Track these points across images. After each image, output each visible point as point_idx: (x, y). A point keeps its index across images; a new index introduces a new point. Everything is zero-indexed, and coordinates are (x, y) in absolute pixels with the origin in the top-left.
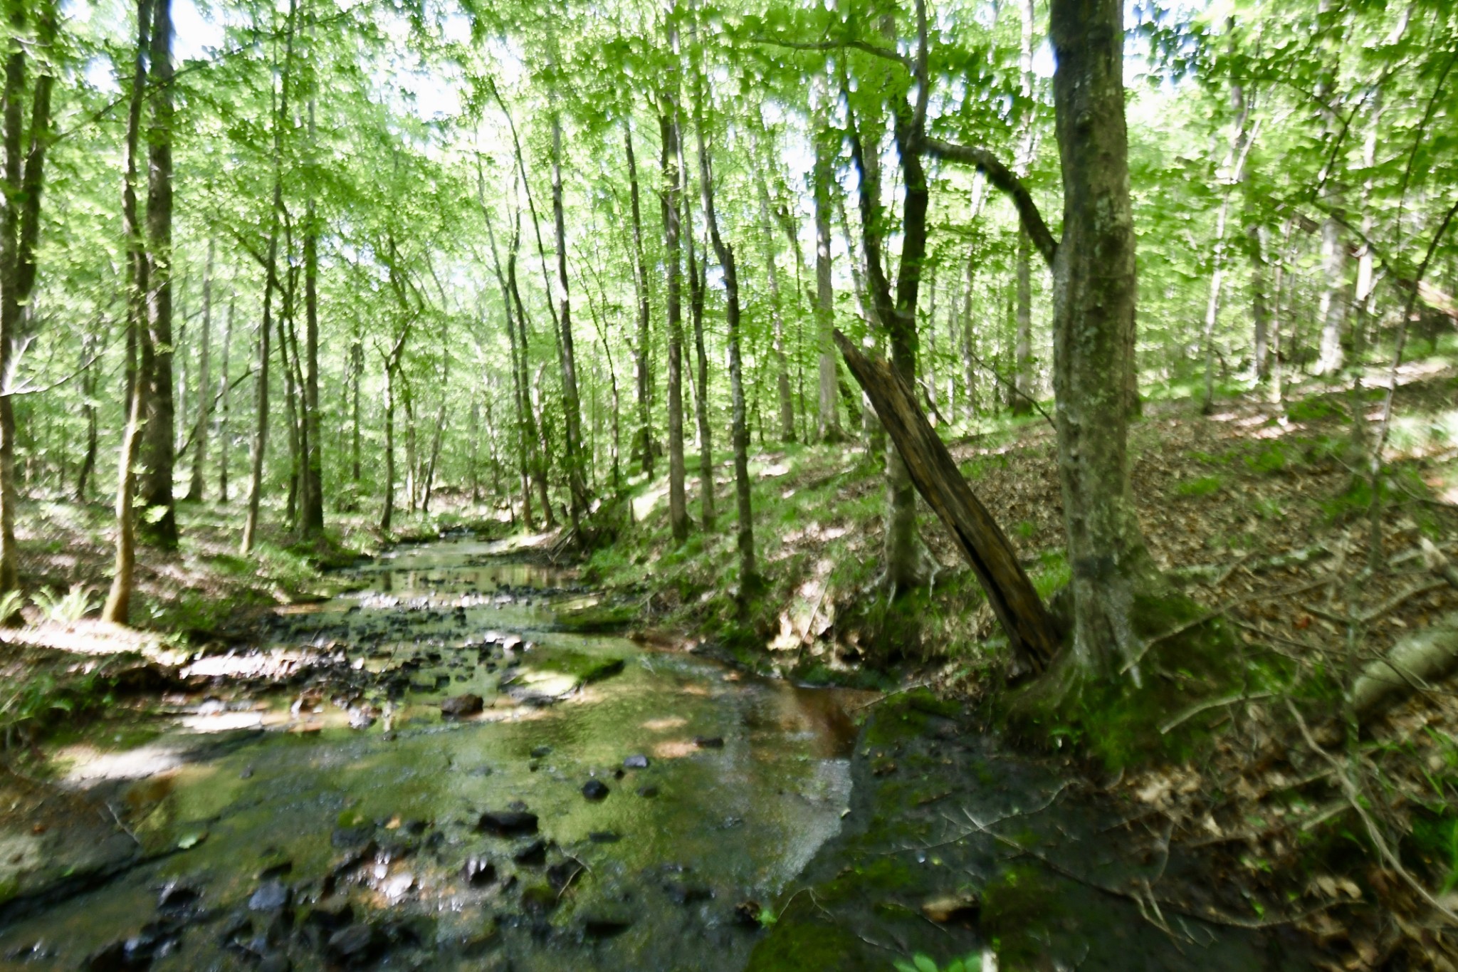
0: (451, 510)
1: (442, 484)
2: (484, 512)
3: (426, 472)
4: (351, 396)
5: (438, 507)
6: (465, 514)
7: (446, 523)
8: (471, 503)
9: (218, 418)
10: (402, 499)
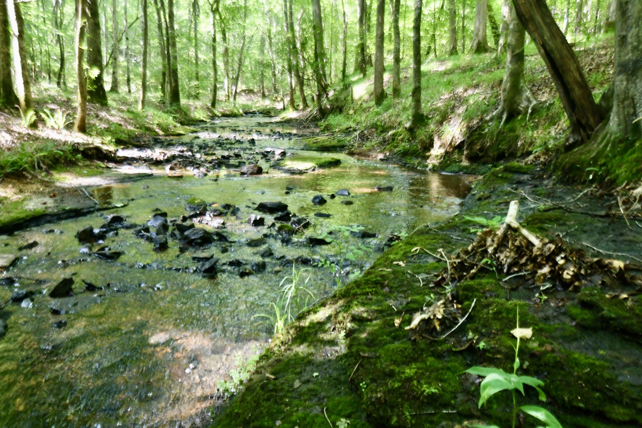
0: (250, 103)
1: (244, 88)
2: (267, 103)
3: (236, 81)
4: (193, 34)
5: (242, 100)
6: (257, 105)
7: (246, 109)
8: (260, 99)
9: (123, 47)
10: (221, 95)
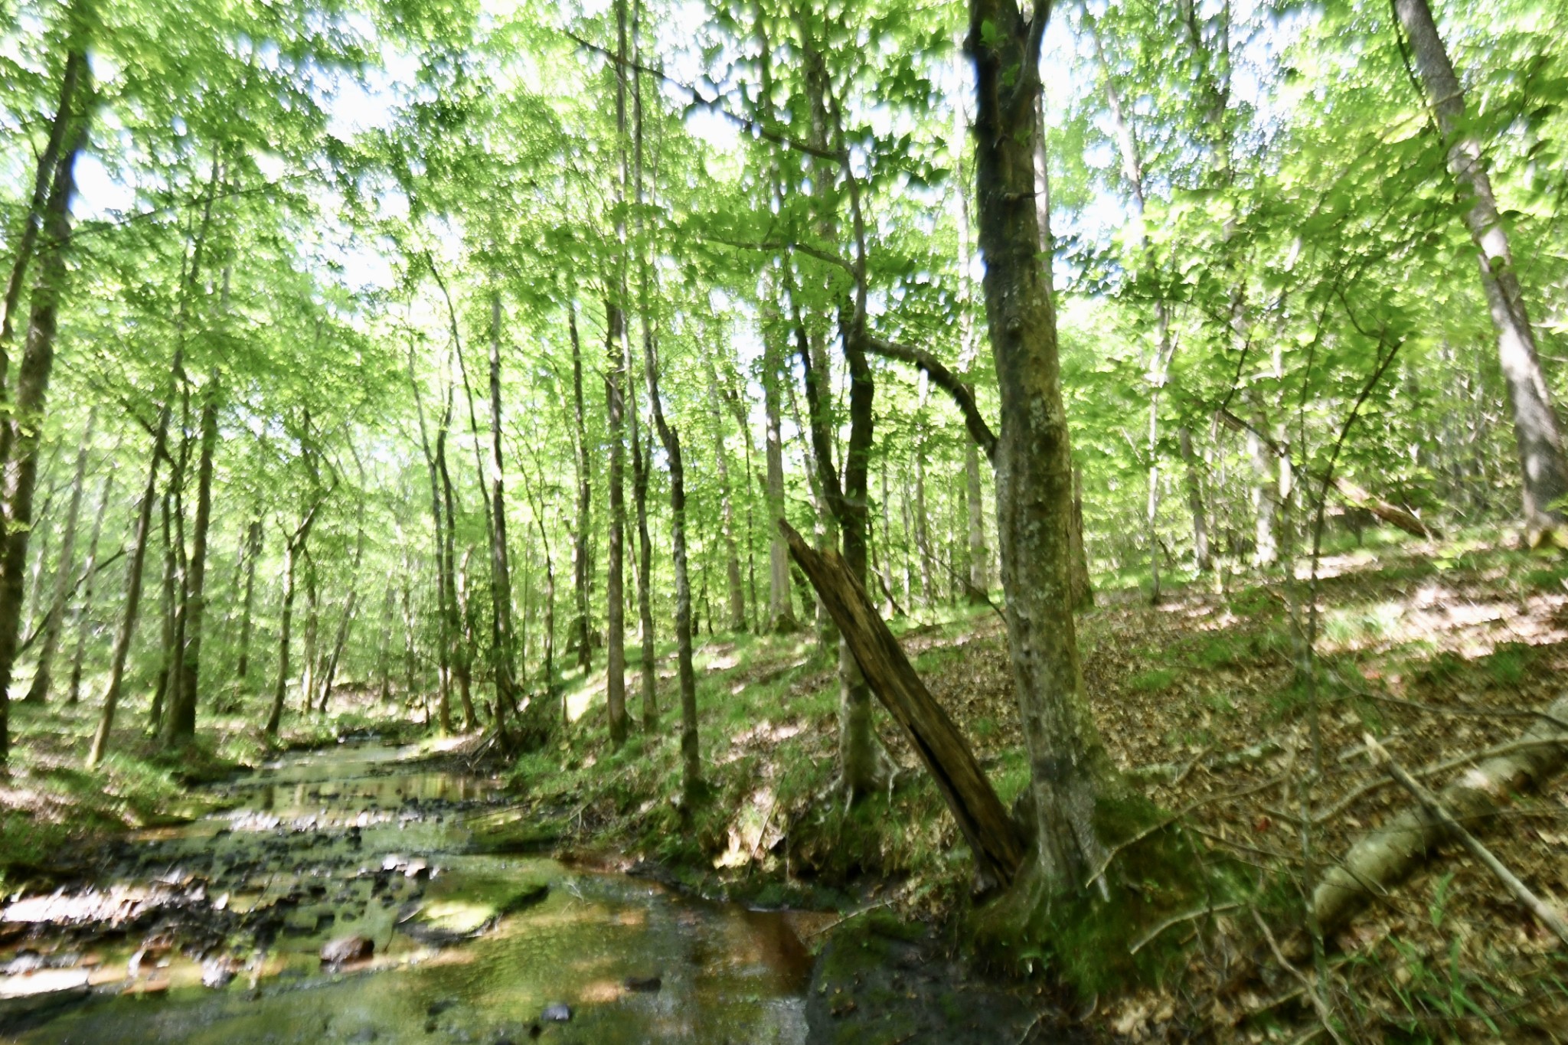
0: (354, 710)
1: (345, 679)
2: (393, 712)
3: (327, 668)
4: (244, 579)
5: (339, 707)
6: (370, 715)
7: (347, 725)
8: (379, 701)
9: (77, 605)
10: (296, 698)
